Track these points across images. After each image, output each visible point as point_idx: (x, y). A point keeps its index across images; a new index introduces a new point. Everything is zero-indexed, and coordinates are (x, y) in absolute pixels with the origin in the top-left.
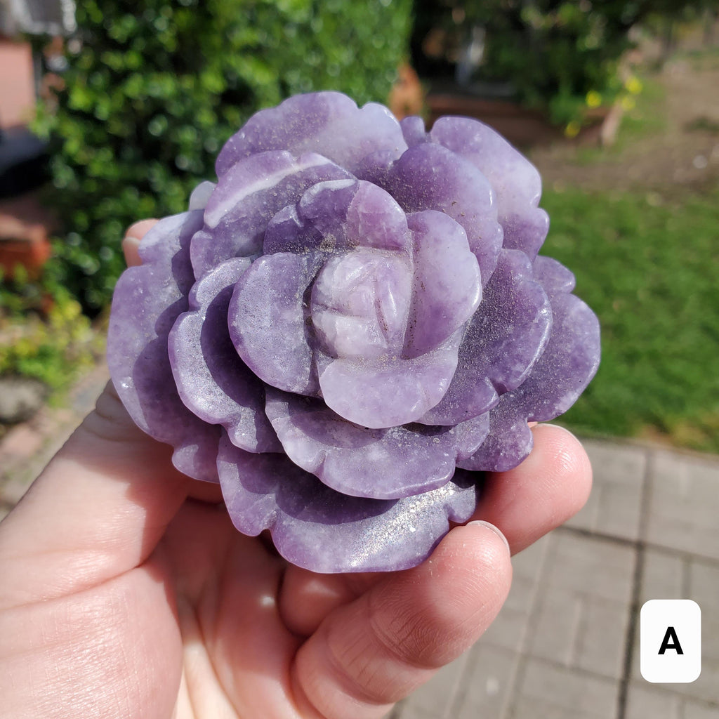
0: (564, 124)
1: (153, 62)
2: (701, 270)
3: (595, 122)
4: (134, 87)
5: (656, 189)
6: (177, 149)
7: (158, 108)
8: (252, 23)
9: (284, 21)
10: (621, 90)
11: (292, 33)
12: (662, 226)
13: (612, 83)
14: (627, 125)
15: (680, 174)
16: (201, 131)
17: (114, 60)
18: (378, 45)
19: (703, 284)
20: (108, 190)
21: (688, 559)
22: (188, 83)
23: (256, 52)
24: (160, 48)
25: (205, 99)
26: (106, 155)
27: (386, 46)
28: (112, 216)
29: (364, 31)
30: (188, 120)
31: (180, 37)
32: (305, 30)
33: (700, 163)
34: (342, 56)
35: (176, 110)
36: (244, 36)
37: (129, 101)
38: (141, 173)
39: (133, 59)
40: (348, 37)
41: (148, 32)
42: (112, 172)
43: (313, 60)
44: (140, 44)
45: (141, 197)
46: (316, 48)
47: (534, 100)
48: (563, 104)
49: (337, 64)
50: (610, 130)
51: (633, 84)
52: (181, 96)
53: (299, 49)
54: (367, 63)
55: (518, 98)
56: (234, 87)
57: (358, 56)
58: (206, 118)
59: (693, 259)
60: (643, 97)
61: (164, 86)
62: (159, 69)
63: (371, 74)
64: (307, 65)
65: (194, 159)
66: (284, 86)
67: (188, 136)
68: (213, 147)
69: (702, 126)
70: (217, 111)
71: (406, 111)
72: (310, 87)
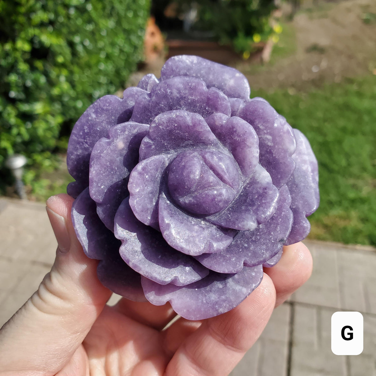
0: (242, 52)
3: (259, 50)
5: (293, 86)
6: (8, 86)
9: (67, 6)
10: (271, 32)
11: (72, 12)
12: (296, 106)
13: (266, 29)
14: (276, 50)
15: (305, 77)
18: (130, 15)
21: (320, 308)
22: (8, 46)
25: (18, 55)
30: (12, 69)
32: (81, 10)
33: (315, 70)
36: (40, 16)
40: (111, 13)
43: (90, 27)
46: (90, 21)
47: (224, 40)
48: (241, 41)
49: (104, 28)
50: (267, 54)
51: (277, 28)
53: (79, 21)
55: (216, 39)
56: (37, 46)
58: (23, 67)
59: (315, 124)
60: (284, 34)
63: (128, 33)
64: (86, 31)
65: (18, 92)
66: (71, 45)
67: (13, 78)
68: (29, 83)
69: (315, 49)
70: (29, 62)
71: (155, 49)
72: (87, 43)
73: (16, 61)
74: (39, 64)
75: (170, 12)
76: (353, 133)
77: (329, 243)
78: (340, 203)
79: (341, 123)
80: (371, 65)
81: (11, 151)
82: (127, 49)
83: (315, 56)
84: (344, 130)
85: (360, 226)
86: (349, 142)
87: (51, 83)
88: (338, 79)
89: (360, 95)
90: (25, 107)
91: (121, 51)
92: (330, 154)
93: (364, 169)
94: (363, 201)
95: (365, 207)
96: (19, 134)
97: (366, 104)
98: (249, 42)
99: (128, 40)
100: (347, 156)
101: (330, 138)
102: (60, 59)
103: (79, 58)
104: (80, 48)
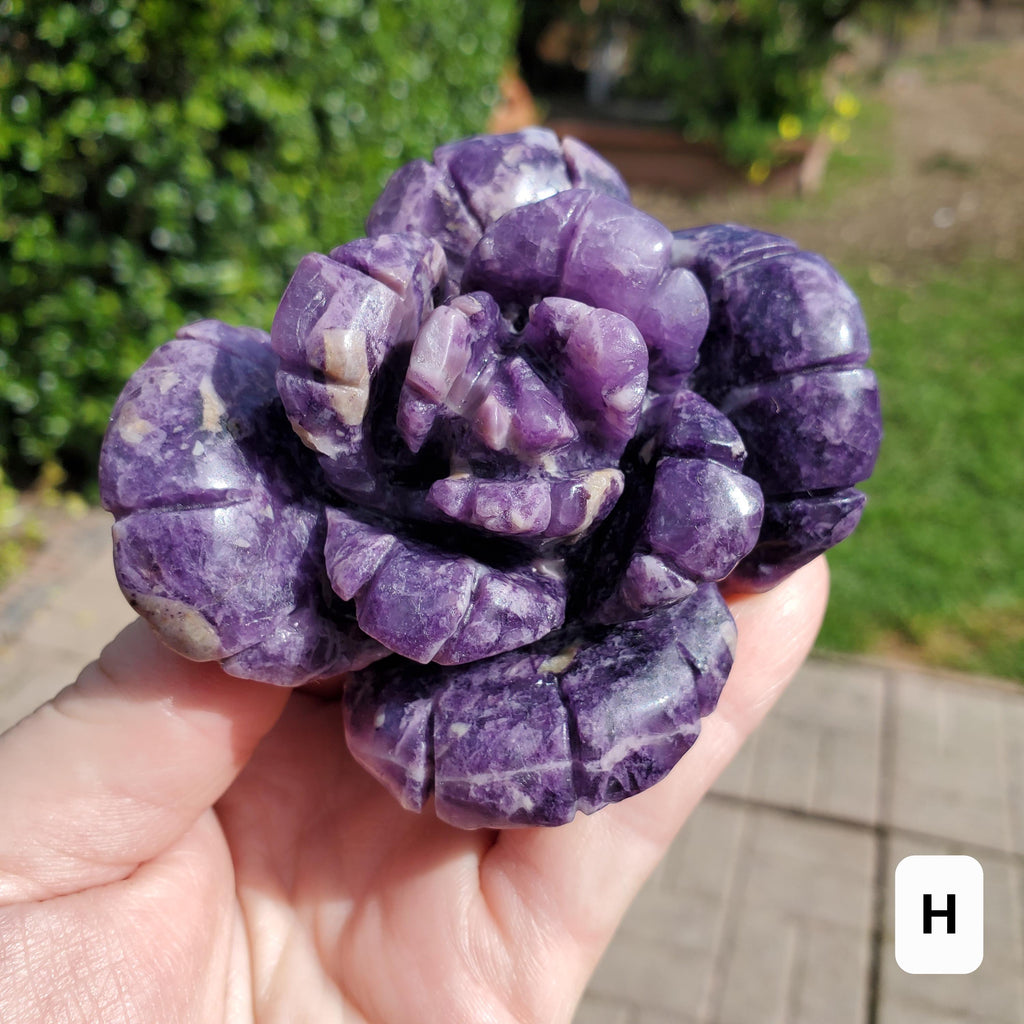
0: (746, 164)
1: (106, 80)
2: (954, 383)
3: (791, 161)
4: (79, 119)
5: (883, 260)
6: (152, 217)
7: (120, 153)
8: (266, 19)
9: (319, 16)
10: (829, 113)
11: (330, 33)
12: (893, 315)
13: (815, 103)
14: (837, 164)
15: (916, 237)
16: (191, 191)
17: (49, 77)
18: (468, 49)
19: (956, 405)
20: (47, 282)
22: (165, 114)
23: (271, 63)
24: (120, 57)
25: (190, 138)
26: (42, 226)
27: (480, 51)
28: (54, 323)
29: (444, 28)
30: (168, 171)
31: (149, 40)
32: (351, 29)
33: (943, 220)
34: (414, 67)
35: (147, 155)
36: (253, 39)
37: (74, 142)
38: (97, 255)
39: (77, 75)
40: (422, 39)
41: (99, 31)
42: (51, 253)
43: (367, 75)
44: (87, 51)
45: (97, 293)
46: (370, 56)
47: (701, 130)
48: (745, 133)
49: (403, 81)
50: (812, 172)
51: (846, 104)
52: (156, 135)
53: (343, 58)
54: (453, 76)
55: (679, 124)
56: (238, 119)
57: (437, 68)
58: (196, 168)
59: (942, 365)
60: (861, 123)
61: (126, 119)
62: (119, 92)
63: (457, 94)
64: (357, 84)
65: (178, 231)
66: (320, 117)
67: (168, 197)
68: (209, 213)
69: (944, 165)
70: (214, 157)
72: (361, 116)
73: (180, 153)
74: (238, 163)
75: (554, 47)
77: (981, 680)
78: (1011, 578)
79: (1015, 365)
83: (943, 185)
87: (263, 215)
88: (1004, 250)
90: (191, 275)
92: (983, 446)
98: (767, 138)
99: (457, 115)
101: (985, 404)
102: (292, 154)
103: (337, 155)
104: (340, 130)
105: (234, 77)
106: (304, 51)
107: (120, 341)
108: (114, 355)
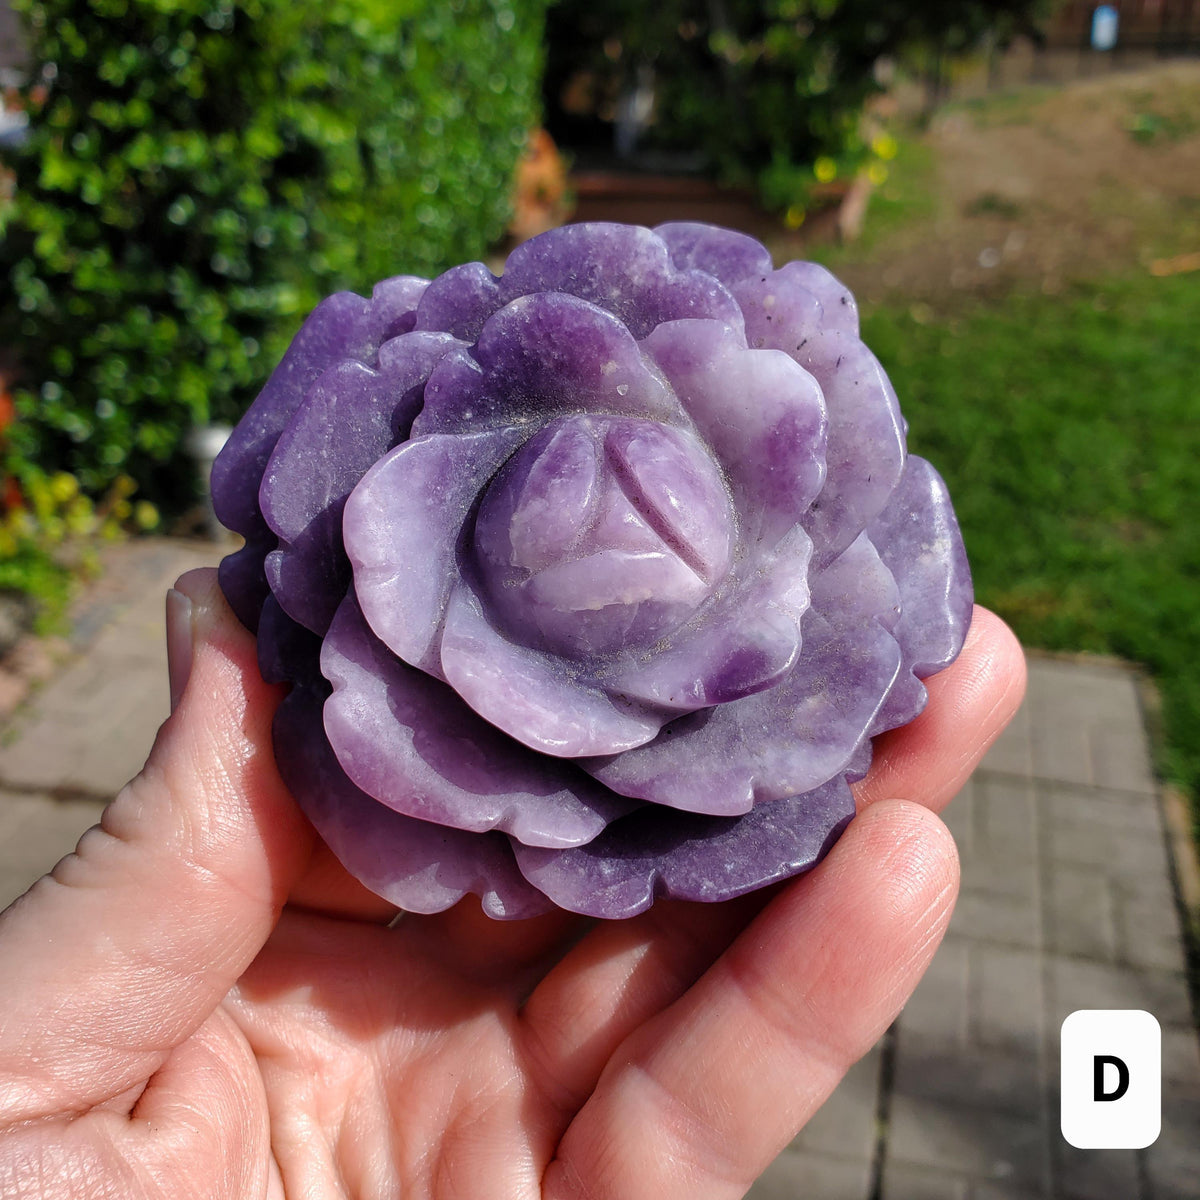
0: (782, 209)
1: (167, 116)
3: (830, 205)
4: (141, 154)
5: (926, 300)
6: (211, 243)
7: (179, 183)
8: (318, 55)
9: (364, 52)
10: (865, 154)
11: (373, 69)
12: (934, 350)
13: (851, 145)
14: (877, 209)
15: (959, 277)
16: (246, 216)
17: (109, 114)
18: (498, 89)
19: (995, 428)
20: (107, 310)
22: (225, 145)
23: (322, 96)
24: (181, 92)
25: (251, 167)
26: (101, 257)
27: (509, 92)
28: (114, 350)
29: (476, 67)
30: (225, 200)
31: (209, 76)
33: (987, 260)
34: (448, 106)
35: (209, 185)
36: (306, 74)
37: (134, 174)
38: (156, 283)
39: (138, 112)
40: (455, 78)
41: (159, 70)
42: (112, 284)
43: (406, 111)
44: (147, 88)
45: (155, 319)
46: (408, 93)
47: (735, 175)
48: (780, 178)
49: (438, 118)
50: (852, 215)
51: (882, 144)
52: (216, 166)
53: (384, 93)
54: (483, 117)
55: (712, 172)
56: (293, 149)
57: (469, 106)
58: (253, 197)
60: (901, 166)
61: (190, 150)
62: (179, 126)
63: (489, 133)
64: (397, 118)
65: (236, 258)
66: (366, 151)
67: (227, 224)
68: (265, 239)
69: (992, 207)
70: (271, 186)
71: (540, 197)
72: (401, 151)
73: (241, 181)
74: (294, 192)
75: (577, 97)
76: (1086, 415)
78: (1041, 567)
79: (1055, 390)
80: (1146, 251)
81: (202, 412)
82: (486, 178)
83: (990, 227)
84: (1061, 408)
85: (1090, 616)
86: (1072, 437)
87: (314, 243)
88: (1050, 286)
89: (1111, 324)
90: (247, 300)
91: (472, 183)
92: (1019, 462)
93: (1110, 498)
94: (1102, 566)
95: (1108, 579)
96: (227, 370)
97: (1125, 346)
98: (802, 181)
99: (487, 154)
100: (1067, 468)
101: (1022, 424)
102: (341, 182)
103: (380, 187)
104: (382, 163)
105: (291, 109)
106: (352, 86)
107: (176, 366)
108: (173, 380)
